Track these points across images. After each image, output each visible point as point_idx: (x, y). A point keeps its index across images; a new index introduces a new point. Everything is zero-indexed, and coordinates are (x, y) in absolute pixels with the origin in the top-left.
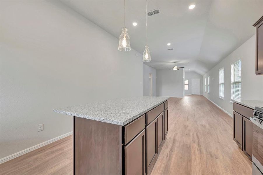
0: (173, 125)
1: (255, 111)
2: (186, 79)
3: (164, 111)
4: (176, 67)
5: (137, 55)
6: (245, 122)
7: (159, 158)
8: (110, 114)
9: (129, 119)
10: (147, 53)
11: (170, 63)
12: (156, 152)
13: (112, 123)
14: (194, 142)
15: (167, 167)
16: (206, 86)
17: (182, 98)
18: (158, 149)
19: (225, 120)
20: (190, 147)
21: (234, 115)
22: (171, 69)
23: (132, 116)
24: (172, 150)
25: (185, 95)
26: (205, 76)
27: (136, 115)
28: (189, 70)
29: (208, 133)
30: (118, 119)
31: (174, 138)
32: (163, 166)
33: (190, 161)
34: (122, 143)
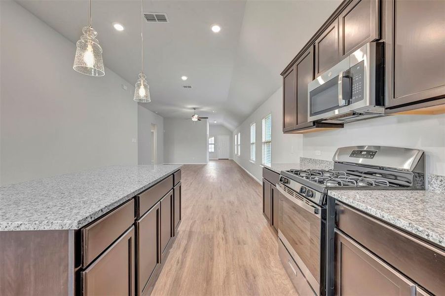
0: (190, 209)
1: (281, 176)
2: (211, 136)
3: (173, 188)
4: (196, 116)
5: (125, 88)
6: (273, 190)
7: (163, 271)
8: (44, 210)
9: (94, 214)
10: (142, 87)
11: (188, 108)
12: (158, 262)
13: (47, 228)
14: (218, 228)
15: (177, 281)
16: (236, 147)
17: (206, 165)
18: (162, 255)
19: (256, 191)
20: (213, 238)
21: (264, 183)
22: (188, 118)
23: (103, 206)
24: (186, 250)
25: (210, 160)
26: (235, 132)
27: (113, 202)
28: (215, 122)
29: (236, 212)
30: (65, 217)
31: (190, 229)
32: (169, 281)
33: (212, 259)
34: (76, 266)
